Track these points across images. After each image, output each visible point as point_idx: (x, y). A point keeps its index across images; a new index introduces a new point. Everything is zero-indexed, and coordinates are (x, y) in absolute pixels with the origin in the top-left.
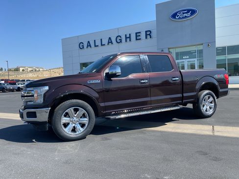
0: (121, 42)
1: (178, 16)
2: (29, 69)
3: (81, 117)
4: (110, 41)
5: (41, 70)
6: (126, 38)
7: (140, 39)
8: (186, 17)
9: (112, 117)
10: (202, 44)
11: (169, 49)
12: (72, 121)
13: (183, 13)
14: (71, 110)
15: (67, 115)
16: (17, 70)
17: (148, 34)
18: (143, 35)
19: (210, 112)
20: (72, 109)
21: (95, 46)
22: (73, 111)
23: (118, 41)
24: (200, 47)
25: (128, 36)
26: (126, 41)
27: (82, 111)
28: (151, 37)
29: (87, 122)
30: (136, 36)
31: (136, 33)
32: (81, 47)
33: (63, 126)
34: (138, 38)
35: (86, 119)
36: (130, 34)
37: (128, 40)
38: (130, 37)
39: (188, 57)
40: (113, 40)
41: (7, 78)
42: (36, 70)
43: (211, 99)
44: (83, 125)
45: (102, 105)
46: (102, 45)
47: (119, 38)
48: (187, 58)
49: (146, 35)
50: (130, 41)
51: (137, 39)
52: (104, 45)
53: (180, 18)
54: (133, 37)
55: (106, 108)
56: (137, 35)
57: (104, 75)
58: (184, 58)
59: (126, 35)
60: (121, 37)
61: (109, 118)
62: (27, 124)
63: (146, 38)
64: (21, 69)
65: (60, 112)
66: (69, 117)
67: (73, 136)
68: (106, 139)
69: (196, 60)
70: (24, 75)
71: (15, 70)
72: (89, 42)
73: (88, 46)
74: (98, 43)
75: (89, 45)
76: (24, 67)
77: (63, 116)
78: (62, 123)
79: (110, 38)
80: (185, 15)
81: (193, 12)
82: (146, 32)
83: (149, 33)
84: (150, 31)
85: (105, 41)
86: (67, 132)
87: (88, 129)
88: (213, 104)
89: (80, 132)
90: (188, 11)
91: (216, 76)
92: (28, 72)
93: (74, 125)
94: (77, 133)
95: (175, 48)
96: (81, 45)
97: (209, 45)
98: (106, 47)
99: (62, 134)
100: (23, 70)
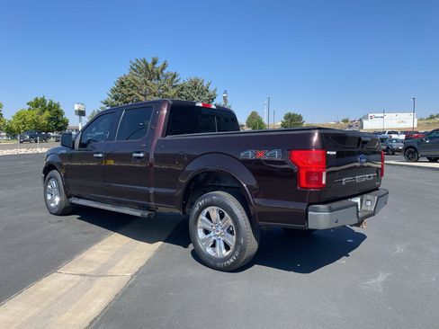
91: (249, 155)
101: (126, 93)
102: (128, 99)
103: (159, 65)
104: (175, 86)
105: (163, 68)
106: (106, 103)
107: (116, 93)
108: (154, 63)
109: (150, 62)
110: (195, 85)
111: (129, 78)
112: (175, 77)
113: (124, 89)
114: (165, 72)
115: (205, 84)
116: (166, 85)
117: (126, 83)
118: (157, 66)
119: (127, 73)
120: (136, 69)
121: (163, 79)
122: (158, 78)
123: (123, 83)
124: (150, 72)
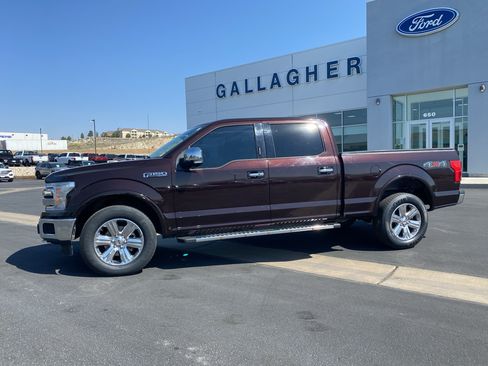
0: (297, 82)
1: (415, 25)
2: (139, 134)
3: (131, 237)
4: (275, 81)
5: (160, 135)
6: (308, 74)
7: (336, 76)
8: (431, 27)
9: (188, 239)
10: (466, 86)
11: (392, 96)
12: (114, 243)
13: (426, 20)
14: (112, 224)
15: (104, 232)
16: (117, 135)
17: (354, 64)
18: (342, 68)
19: (409, 238)
20: (114, 222)
21: (247, 91)
22: (115, 225)
23: (292, 80)
24: (463, 93)
25: (312, 70)
26: (307, 81)
27: (132, 226)
28: (358, 72)
29: (142, 245)
30: (329, 70)
31: (329, 64)
32: (221, 94)
33: (97, 251)
34: (332, 73)
35: (138, 240)
36: (316, 67)
37: (312, 77)
38: (315, 73)
39: (434, 114)
40: (283, 79)
41: (92, 151)
42: (150, 136)
43: (414, 211)
44: (133, 251)
45: (169, 216)
46: (259, 89)
47: (294, 74)
48: (432, 117)
49: (349, 67)
50: (316, 79)
51: (329, 76)
52: (264, 89)
53: (417, 30)
54: (322, 72)
55: (177, 222)
56: (331, 67)
57: (177, 162)
58: (425, 115)
59: (307, 68)
60: (297, 72)
61: (183, 241)
62: (46, 243)
63: (349, 73)
64: (124, 134)
65: (93, 226)
66: (110, 235)
67: (114, 268)
68: (173, 277)
69: (451, 120)
70: (129, 145)
71: (113, 136)
72: (235, 84)
73: (233, 91)
74: (253, 85)
75: (235, 90)
76: (129, 130)
77: (97, 233)
78: (96, 245)
79: (275, 75)
80: (429, 22)
81: (448, 16)
82: (349, 60)
83: (355, 62)
84: (358, 59)
85: (266, 82)
86: (105, 260)
87: (143, 258)
88: (418, 223)
89: (127, 262)
90: (437, 14)
91: (429, 165)
92: (136, 140)
93: (116, 249)
94: (123, 263)
95: (408, 94)
96: (221, 89)
97: (481, 88)
98: (268, 93)
99: (94, 264)
100: (128, 136)
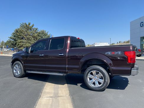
91: (109, 53)
101: (19, 35)
102: (19, 37)
103: (31, 25)
104: (37, 33)
105: (33, 26)
106: (11, 38)
107: (15, 35)
108: (29, 24)
109: (28, 24)
110: (43, 32)
111: (20, 29)
112: (37, 29)
113: (18, 33)
114: (33, 28)
115: (46, 32)
116: (34, 32)
117: (19, 31)
118: (30, 25)
119: (19, 27)
120: (22, 26)
121: (32, 30)
122: (31, 30)
123: (17, 31)
124: (28, 27)
